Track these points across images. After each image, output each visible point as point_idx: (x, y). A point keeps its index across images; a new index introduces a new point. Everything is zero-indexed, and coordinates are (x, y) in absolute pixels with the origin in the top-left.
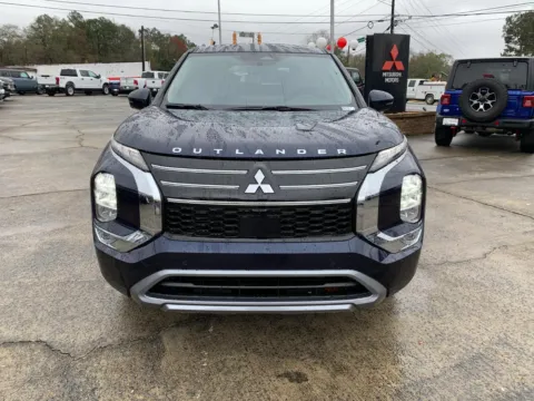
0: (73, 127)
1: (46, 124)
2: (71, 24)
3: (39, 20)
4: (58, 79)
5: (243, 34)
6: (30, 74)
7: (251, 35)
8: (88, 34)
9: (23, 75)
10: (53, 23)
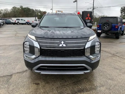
0: (16, 32)
1: (11, 31)
2: (20, 9)
3: (13, 8)
4: (15, 21)
5: (58, 11)
6: (9, 20)
7: (60, 11)
8: (24, 11)
9: (8, 20)
10: (16, 8)
